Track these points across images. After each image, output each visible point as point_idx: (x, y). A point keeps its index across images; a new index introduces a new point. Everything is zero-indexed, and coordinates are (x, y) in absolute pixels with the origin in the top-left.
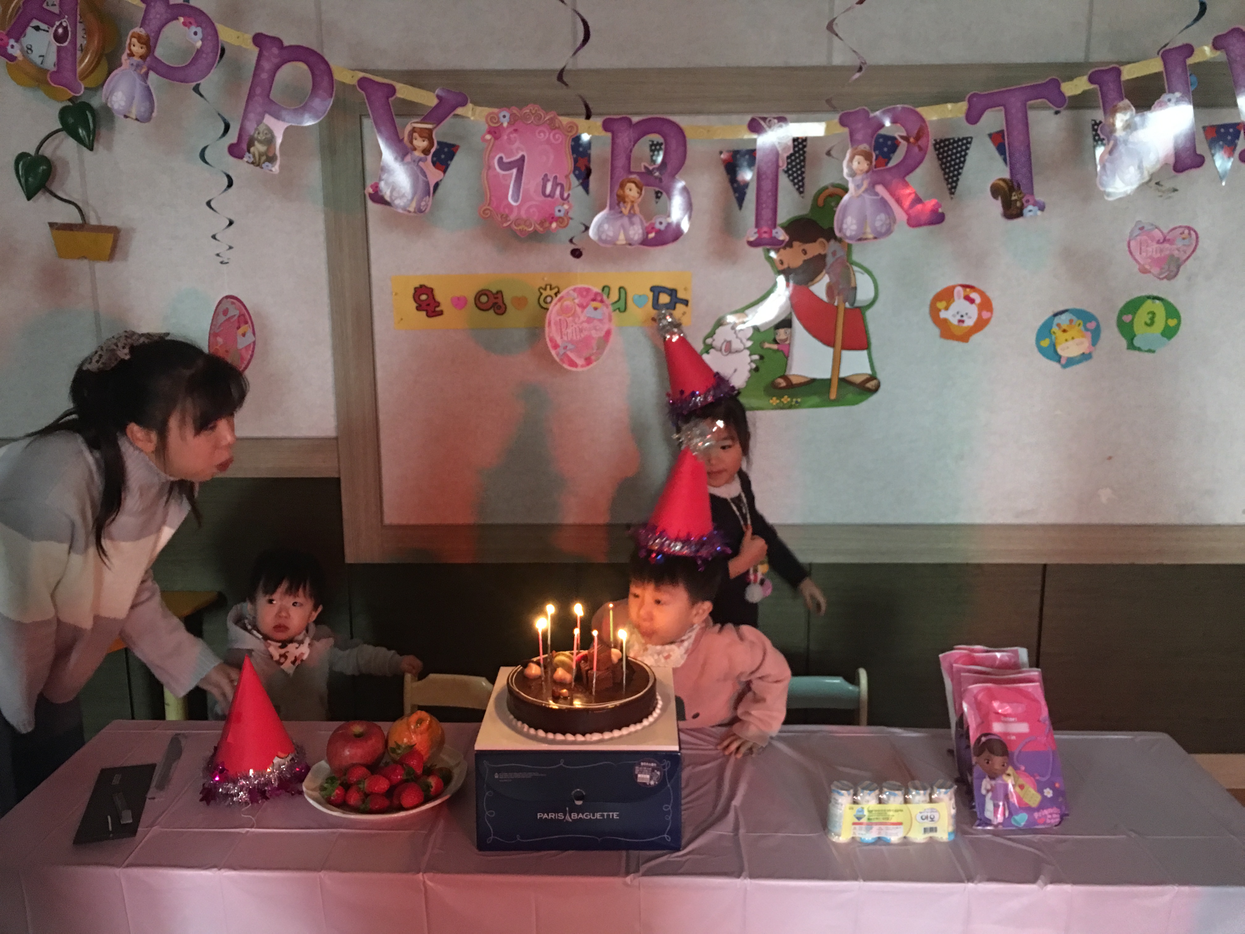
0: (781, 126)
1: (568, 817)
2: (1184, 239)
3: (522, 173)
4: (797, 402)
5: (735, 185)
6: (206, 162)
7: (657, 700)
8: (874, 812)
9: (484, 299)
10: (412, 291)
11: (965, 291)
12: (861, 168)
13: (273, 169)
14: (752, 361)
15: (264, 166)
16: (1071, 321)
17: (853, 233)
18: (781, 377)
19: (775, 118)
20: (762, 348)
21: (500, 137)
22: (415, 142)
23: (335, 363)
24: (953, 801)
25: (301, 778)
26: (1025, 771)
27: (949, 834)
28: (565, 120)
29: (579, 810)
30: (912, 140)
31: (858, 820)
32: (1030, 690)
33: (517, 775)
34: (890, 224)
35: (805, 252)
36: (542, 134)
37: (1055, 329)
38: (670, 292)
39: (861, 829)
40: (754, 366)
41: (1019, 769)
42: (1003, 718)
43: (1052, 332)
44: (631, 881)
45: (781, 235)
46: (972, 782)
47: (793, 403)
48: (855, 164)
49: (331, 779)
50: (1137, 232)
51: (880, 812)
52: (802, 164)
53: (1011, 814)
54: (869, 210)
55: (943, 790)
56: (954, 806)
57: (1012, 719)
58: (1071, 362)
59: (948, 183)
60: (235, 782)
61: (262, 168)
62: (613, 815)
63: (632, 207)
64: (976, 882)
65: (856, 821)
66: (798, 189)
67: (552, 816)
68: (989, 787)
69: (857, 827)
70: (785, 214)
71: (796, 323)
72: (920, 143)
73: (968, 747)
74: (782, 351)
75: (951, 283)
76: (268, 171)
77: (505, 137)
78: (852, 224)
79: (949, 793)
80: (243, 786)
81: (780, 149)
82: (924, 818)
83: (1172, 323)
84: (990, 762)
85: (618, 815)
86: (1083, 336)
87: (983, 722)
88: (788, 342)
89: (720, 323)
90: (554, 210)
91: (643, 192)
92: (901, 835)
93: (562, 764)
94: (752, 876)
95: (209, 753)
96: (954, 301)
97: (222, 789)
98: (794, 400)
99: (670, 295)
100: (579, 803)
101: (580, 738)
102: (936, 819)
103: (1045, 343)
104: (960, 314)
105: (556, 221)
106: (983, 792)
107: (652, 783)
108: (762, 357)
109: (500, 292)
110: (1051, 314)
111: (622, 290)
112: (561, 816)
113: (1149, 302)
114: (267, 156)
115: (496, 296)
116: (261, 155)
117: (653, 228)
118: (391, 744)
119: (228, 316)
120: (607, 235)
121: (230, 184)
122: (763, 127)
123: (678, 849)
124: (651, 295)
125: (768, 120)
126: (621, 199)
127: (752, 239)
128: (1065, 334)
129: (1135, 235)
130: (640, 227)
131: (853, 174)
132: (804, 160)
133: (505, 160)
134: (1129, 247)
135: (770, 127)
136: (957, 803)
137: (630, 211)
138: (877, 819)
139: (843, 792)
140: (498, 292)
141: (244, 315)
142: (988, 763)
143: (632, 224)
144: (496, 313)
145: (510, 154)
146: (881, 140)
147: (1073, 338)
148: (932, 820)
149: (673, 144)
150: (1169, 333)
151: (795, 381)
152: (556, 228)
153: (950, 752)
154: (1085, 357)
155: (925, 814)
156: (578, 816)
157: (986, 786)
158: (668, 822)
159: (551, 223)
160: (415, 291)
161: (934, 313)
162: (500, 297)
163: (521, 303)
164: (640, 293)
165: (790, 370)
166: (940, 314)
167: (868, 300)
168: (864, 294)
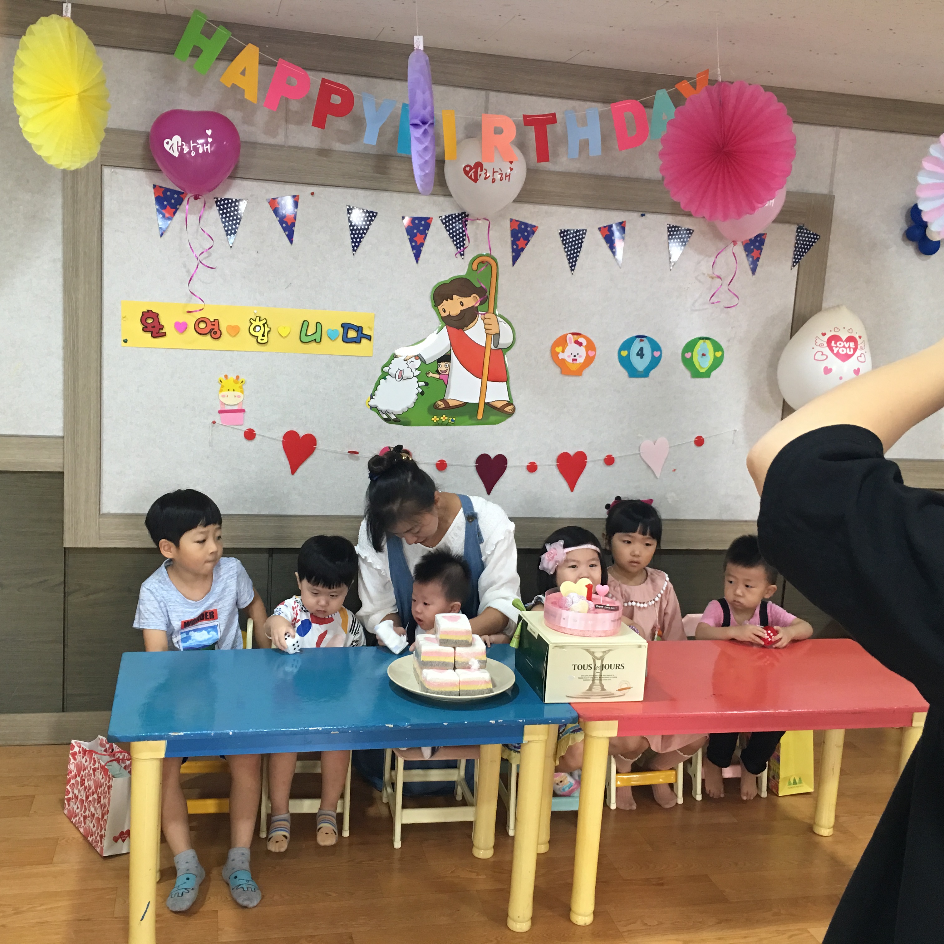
5: (414, 244)
9: (202, 325)
10: (140, 315)
14: (419, 387)
18: (440, 400)
20: (427, 377)
38: (357, 329)
40: (420, 390)
52: (464, 237)
59: (569, 262)
66: (460, 252)
71: (454, 358)
74: (443, 380)
75: (566, 332)
83: (719, 354)
88: (447, 373)
96: (567, 345)
98: (450, 419)
104: (573, 355)
108: (427, 384)
109: (217, 321)
111: (318, 325)
115: (213, 323)
124: (341, 330)
132: (465, 234)
146: (523, 226)
150: (718, 362)
151: (451, 403)
160: (143, 315)
161: (554, 355)
162: (216, 325)
163: (234, 331)
164: (333, 328)
165: (448, 396)
166: (559, 355)
167: (508, 344)
168: (505, 339)
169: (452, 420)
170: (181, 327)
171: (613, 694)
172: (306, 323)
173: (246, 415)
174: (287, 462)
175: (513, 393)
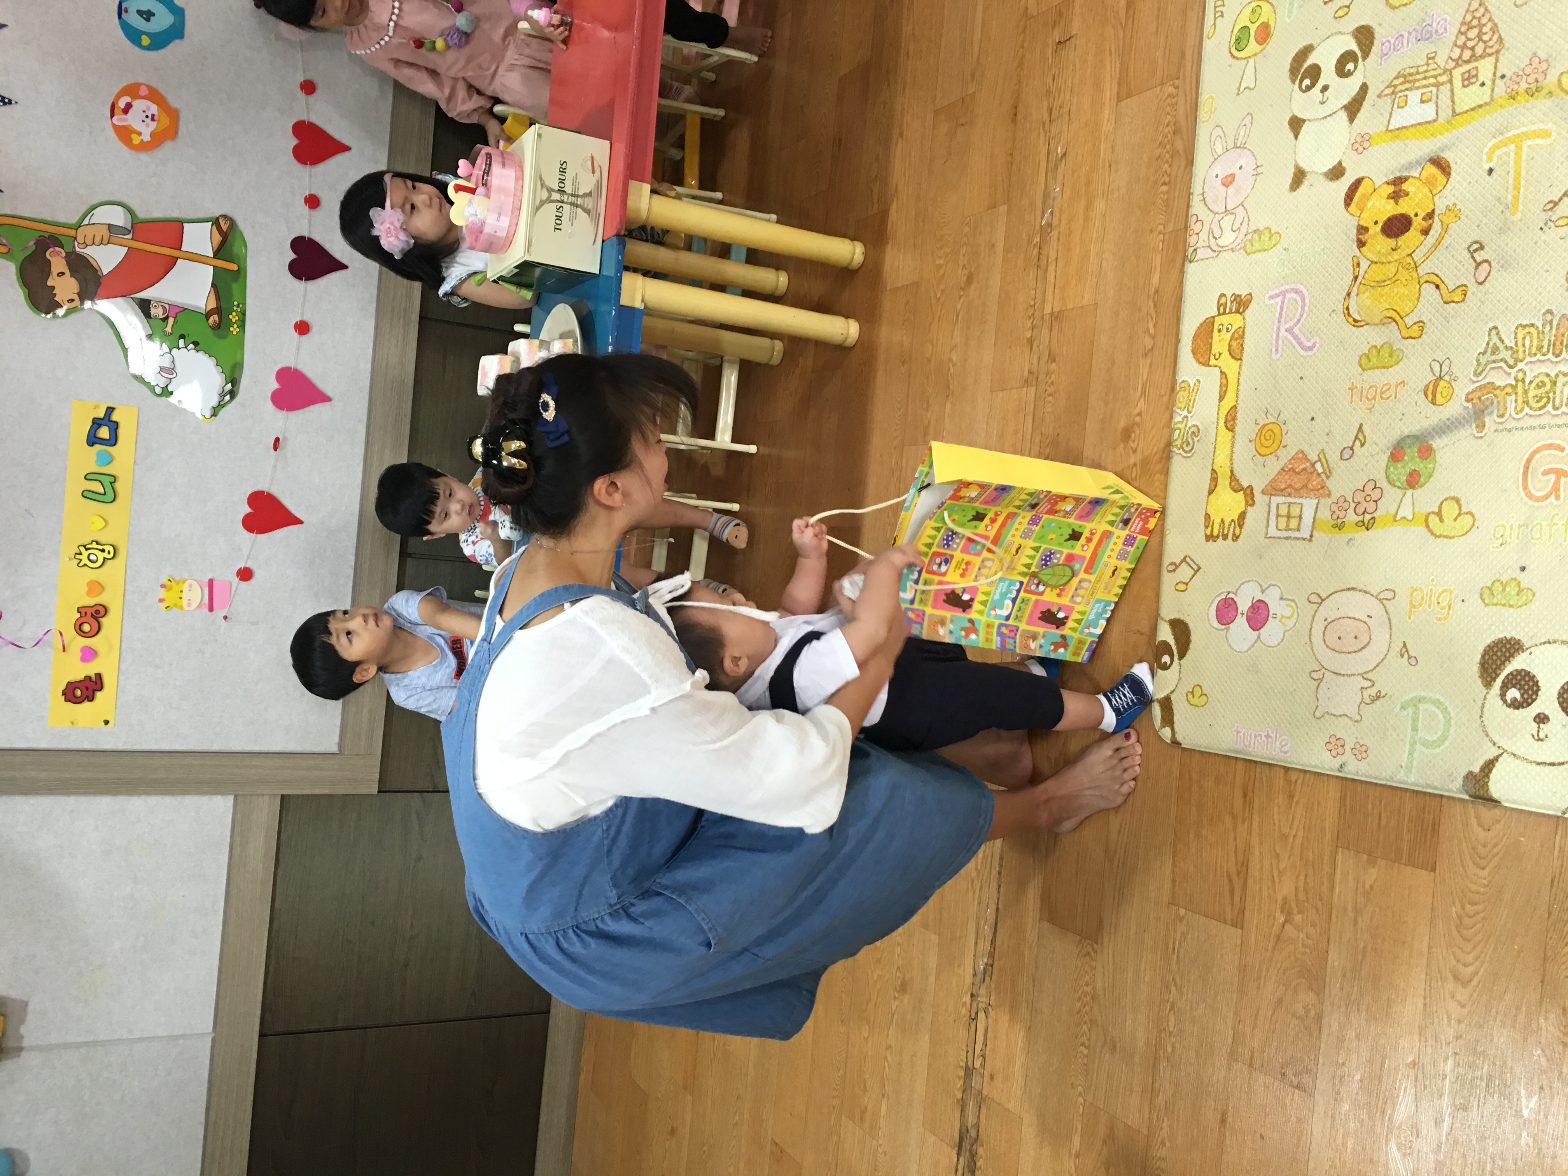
9: (86, 628)
10: (70, 704)
14: (186, 348)
18: (207, 319)
20: (171, 334)
23: (148, 794)
35: (61, 275)
38: (96, 426)
40: (191, 346)
47: (239, 309)
71: (145, 294)
74: (177, 314)
75: (108, 125)
88: (167, 307)
96: (129, 126)
98: (235, 308)
99: (100, 426)
104: (145, 119)
108: (182, 336)
109: (79, 610)
111: (88, 477)
115: (83, 614)
124: (97, 447)
144: (104, 616)
151: (213, 305)
160: (70, 701)
161: (144, 147)
162: (86, 610)
163: (95, 587)
164: (95, 458)
165: (201, 308)
166: (145, 140)
167: (125, 214)
168: (117, 217)
169: (238, 306)
170: (89, 654)
171: (598, 181)
172: (86, 494)
173: (218, 577)
174: (286, 529)
175: (201, 215)
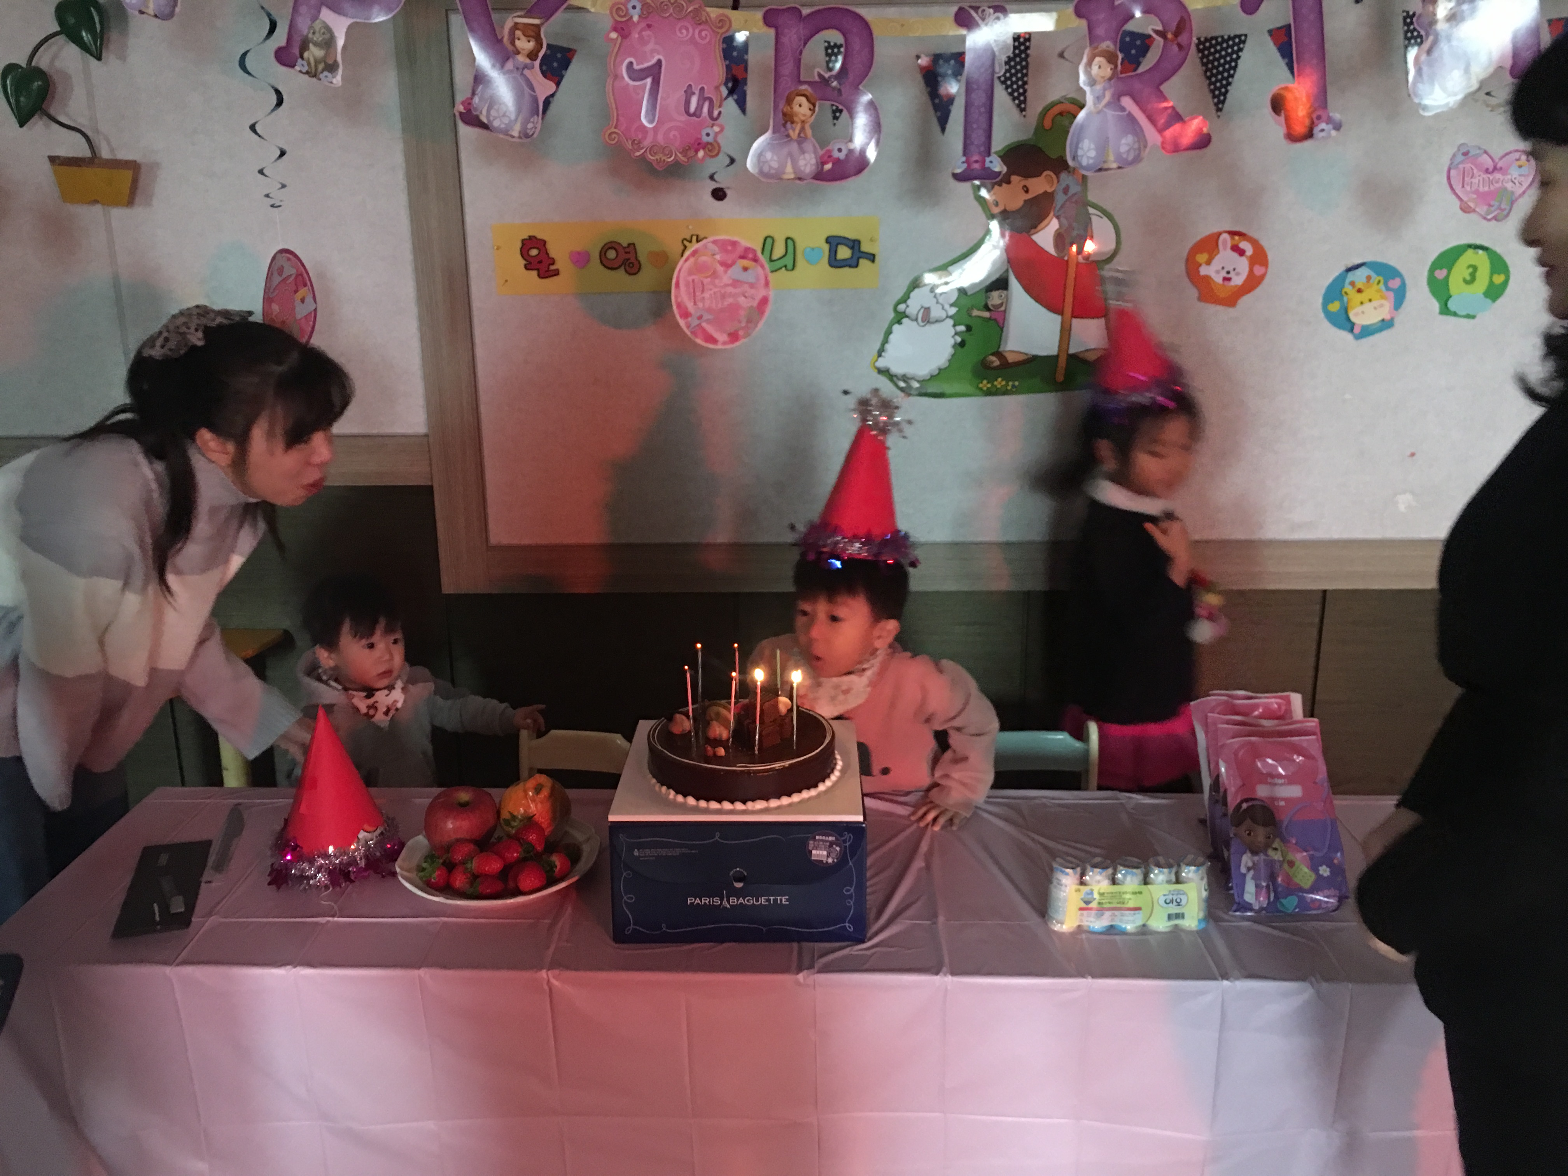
0: (998, 18)
1: (725, 903)
2: (1520, 167)
3: (659, 83)
4: (1013, 386)
5: (937, 101)
6: (249, 73)
7: (836, 759)
8: (1106, 895)
9: (612, 254)
10: (519, 245)
11: (1232, 239)
12: (1102, 75)
13: (334, 81)
14: (956, 334)
15: (321, 76)
16: (1369, 278)
17: (1091, 161)
18: (993, 354)
19: (989, 7)
20: (970, 316)
21: (630, 34)
22: (518, 43)
23: (422, 340)
24: (1205, 880)
25: (393, 856)
26: (1296, 844)
27: (1200, 921)
28: (713, 12)
29: (738, 893)
30: (1170, 36)
31: (1086, 905)
32: (1305, 745)
33: (664, 852)
34: (1139, 149)
35: (1027, 190)
36: (684, 31)
37: (1348, 288)
38: (851, 244)
39: (1089, 916)
40: (959, 339)
41: (1289, 842)
42: (1269, 780)
43: (1343, 293)
44: (804, 979)
45: (997, 165)
46: (1229, 860)
47: (1009, 388)
48: (1095, 69)
49: (430, 857)
50: (1460, 158)
51: (1113, 895)
52: (1025, 71)
53: (1277, 897)
54: (1112, 130)
55: (1193, 868)
56: (1206, 888)
57: (1281, 781)
58: (1367, 332)
59: (1214, 97)
60: (311, 862)
61: (320, 79)
62: (781, 900)
63: (803, 129)
64: (1232, 979)
65: (1084, 905)
66: (1019, 106)
67: (705, 901)
68: (1250, 864)
69: (1085, 912)
70: (1001, 139)
71: (1014, 283)
72: (1180, 39)
73: (1225, 815)
74: (995, 320)
75: (1216, 230)
76: (327, 84)
77: (637, 36)
78: (1089, 150)
79: (1200, 872)
80: (321, 866)
81: (995, 49)
82: (1168, 901)
83: (1499, 279)
84: (1252, 834)
85: (787, 900)
86: (1382, 297)
87: (1244, 785)
88: (1003, 309)
89: (916, 284)
90: (700, 133)
91: (817, 109)
92: (1140, 923)
93: (717, 838)
94: (954, 973)
95: (278, 826)
96: (1218, 252)
97: (295, 870)
98: (1010, 383)
99: (852, 248)
100: (739, 885)
101: (739, 806)
102: (1183, 903)
103: (1335, 307)
104: (1226, 270)
105: (704, 148)
106: (1243, 870)
107: (830, 860)
108: (969, 329)
109: (632, 245)
110: (1343, 268)
111: (789, 241)
112: (717, 901)
113: (1470, 251)
114: (325, 63)
115: (627, 250)
116: (317, 62)
117: (830, 156)
118: (505, 815)
119: (284, 276)
120: (770, 167)
121: (280, 102)
122: (974, 18)
123: (862, 941)
124: (826, 247)
125: (980, 11)
126: (788, 118)
127: (958, 171)
128: (1359, 295)
129: (1456, 163)
130: (813, 156)
131: (1092, 82)
132: (1026, 67)
133: (636, 67)
134: (1449, 178)
135: (983, 19)
136: (1209, 884)
137: (799, 134)
138: (1109, 903)
139: (1068, 870)
140: (629, 245)
141: (301, 275)
142: (1249, 834)
143: (803, 152)
144: (626, 271)
145: (641, 59)
146: (1128, 39)
147: (1370, 300)
148: (1179, 904)
149: (857, 44)
150: (1494, 292)
151: (1011, 358)
152: (704, 157)
153: (1203, 822)
154: (1386, 324)
155: (1170, 897)
156: (738, 901)
157: (1246, 863)
158: (850, 908)
159: (697, 151)
160: (523, 244)
161: (1191, 268)
162: (632, 251)
163: (660, 260)
164: (812, 246)
165: (1005, 346)
166: (1200, 269)
167: (1107, 253)
172: (769, 241)
